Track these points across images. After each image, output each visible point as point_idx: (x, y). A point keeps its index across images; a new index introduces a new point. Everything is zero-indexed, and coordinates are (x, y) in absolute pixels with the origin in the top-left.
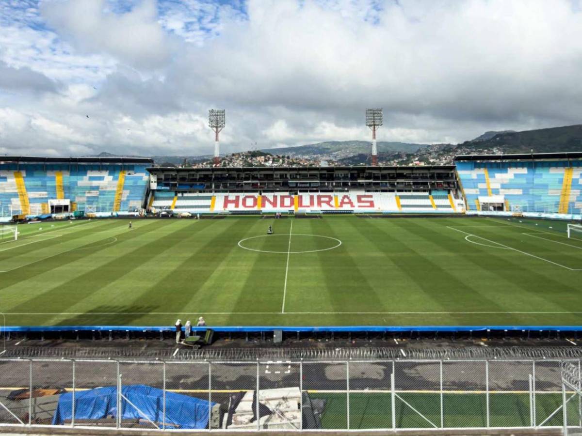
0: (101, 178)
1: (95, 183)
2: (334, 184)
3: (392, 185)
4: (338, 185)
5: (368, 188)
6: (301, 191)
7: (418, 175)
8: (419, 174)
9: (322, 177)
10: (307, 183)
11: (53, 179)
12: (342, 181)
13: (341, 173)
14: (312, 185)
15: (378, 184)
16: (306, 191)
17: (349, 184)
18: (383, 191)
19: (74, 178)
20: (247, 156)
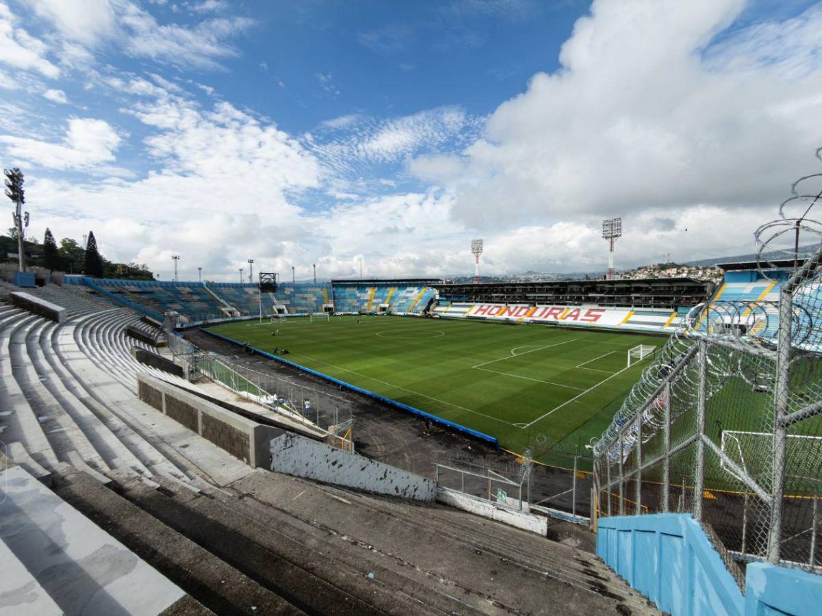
0: (412, 292)
1: (408, 295)
2: (568, 298)
3: (629, 299)
4: (571, 299)
5: (601, 302)
6: (539, 304)
7: (662, 289)
8: (665, 287)
9: (557, 291)
10: (544, 297)
11: (388, 292)
12: (575, 296)
13: (575, 287)
14: (548, 299)
15: (613, 298)
16: (543, 304)
17: (583, 298)
18: (618, 306)
19: (398, 292)
20: (655, 270)
